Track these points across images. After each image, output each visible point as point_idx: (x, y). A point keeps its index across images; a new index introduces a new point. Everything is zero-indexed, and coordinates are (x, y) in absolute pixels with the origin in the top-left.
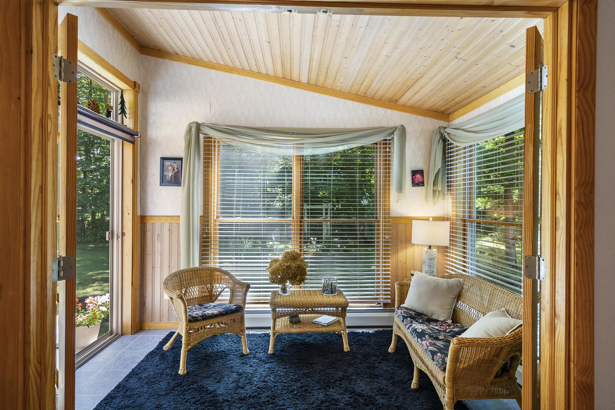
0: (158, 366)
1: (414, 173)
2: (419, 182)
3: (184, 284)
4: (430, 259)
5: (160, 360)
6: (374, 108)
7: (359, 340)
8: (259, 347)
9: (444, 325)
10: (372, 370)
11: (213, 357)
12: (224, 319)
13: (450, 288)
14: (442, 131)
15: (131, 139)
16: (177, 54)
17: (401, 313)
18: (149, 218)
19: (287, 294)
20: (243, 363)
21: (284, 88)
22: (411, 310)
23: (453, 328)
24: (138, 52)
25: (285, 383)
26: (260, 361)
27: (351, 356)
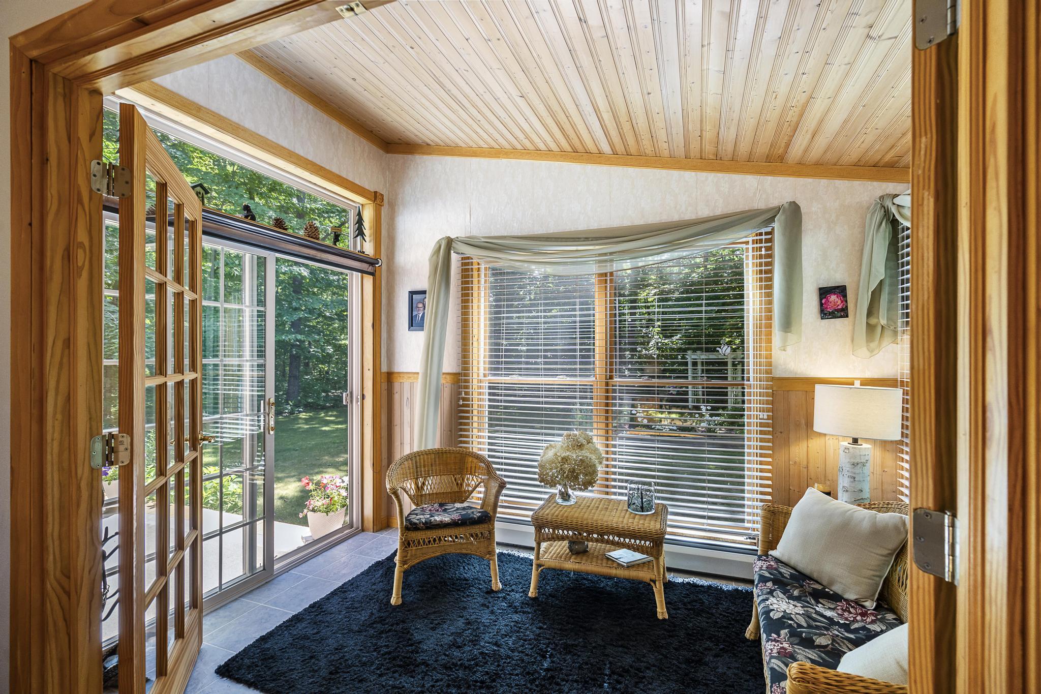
0: (374, 584)
1: (824, 292)
2: (836, 310)
3: (421, 472)
4: (854, 465)
5: (382, 576)
6: (737, 177)
7: (696, 601)
8: (521, 583)
9: (852, 610)
10: (692, 667)
11: (448, 585)
12: (460, 531)
13: (877, 533)
14: (888, 203)
15: (370, 269)
16: (428, 145)
17: (761, 569)
18: (396, 375)
19: (568, 504)
20: (483, 605)
21: (576, 168)
22: (786, 565)
23: (873, 622)
24: (381, 152)
25: (527, 655)
26: (510, 606)
27: (665, 630)
